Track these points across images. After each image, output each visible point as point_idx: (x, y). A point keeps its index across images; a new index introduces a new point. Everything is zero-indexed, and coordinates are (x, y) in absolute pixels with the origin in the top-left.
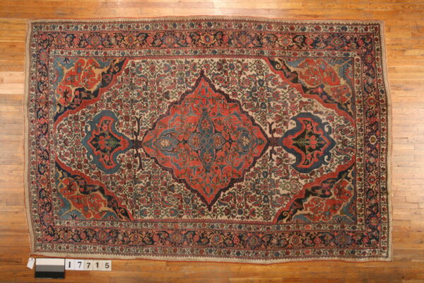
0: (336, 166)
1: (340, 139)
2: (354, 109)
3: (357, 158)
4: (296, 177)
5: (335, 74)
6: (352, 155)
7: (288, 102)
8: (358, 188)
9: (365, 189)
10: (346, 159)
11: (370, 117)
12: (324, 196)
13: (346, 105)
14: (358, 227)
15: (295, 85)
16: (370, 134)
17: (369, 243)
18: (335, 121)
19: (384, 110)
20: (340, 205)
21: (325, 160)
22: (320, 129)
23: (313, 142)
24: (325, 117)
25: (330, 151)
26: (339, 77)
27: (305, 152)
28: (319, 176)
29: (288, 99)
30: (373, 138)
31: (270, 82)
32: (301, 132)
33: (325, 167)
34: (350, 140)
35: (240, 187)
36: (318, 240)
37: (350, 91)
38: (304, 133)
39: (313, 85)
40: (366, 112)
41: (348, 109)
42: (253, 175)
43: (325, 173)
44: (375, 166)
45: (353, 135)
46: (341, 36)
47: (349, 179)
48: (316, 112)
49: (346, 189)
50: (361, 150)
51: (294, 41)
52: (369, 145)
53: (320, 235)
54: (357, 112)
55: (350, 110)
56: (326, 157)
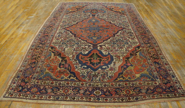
0: (79, 71)
1: (98, 74)
2: (120, 81)
3: (84, 83)
4: (74, 54)
5: (141, 72)
6: (87, 79)
7: (118, 52)
8: (62, 83)
9: (60, 86)
10: (84, 76)
11: (116, 91)
12: (60, 65)
13: (122, 77)
14: (34, 80)
15: (129, 55)
16: (102, 91)
17: (20, 86)
18: (110, 71)
19: (122, 100)
20: (52, 72)
21: (83, 66)
22: (104, 64)
23: (95, 61)
24: (112, 66)
25: (89, 69)
26: (140, 74)
27: (89, 57)
28: (73, 63)
29: (120, 52)
30: (99, 93)
31: (127, 46)
32: (101, 56)
33: (79, 66)
34: (98, 79)
35: (72, 36)
36: (34, 61)
37: (132, 79)
38: (101, 58)
39: (131, 62)
40: (119, 89)
41: (119, 78)
42: (78, 40)
43: (75, 66)
44: (77, 94)
45: (101, 81)
46: (167, 75)
47: (69, 77)
48: (115, 63)
49: (63, 76)
50: (90, 85)
51: (154, 55)
52: (93, 90)
53: (36, 62)
54: (118, 83)
55: (119, 79)
56: (85, 67)
